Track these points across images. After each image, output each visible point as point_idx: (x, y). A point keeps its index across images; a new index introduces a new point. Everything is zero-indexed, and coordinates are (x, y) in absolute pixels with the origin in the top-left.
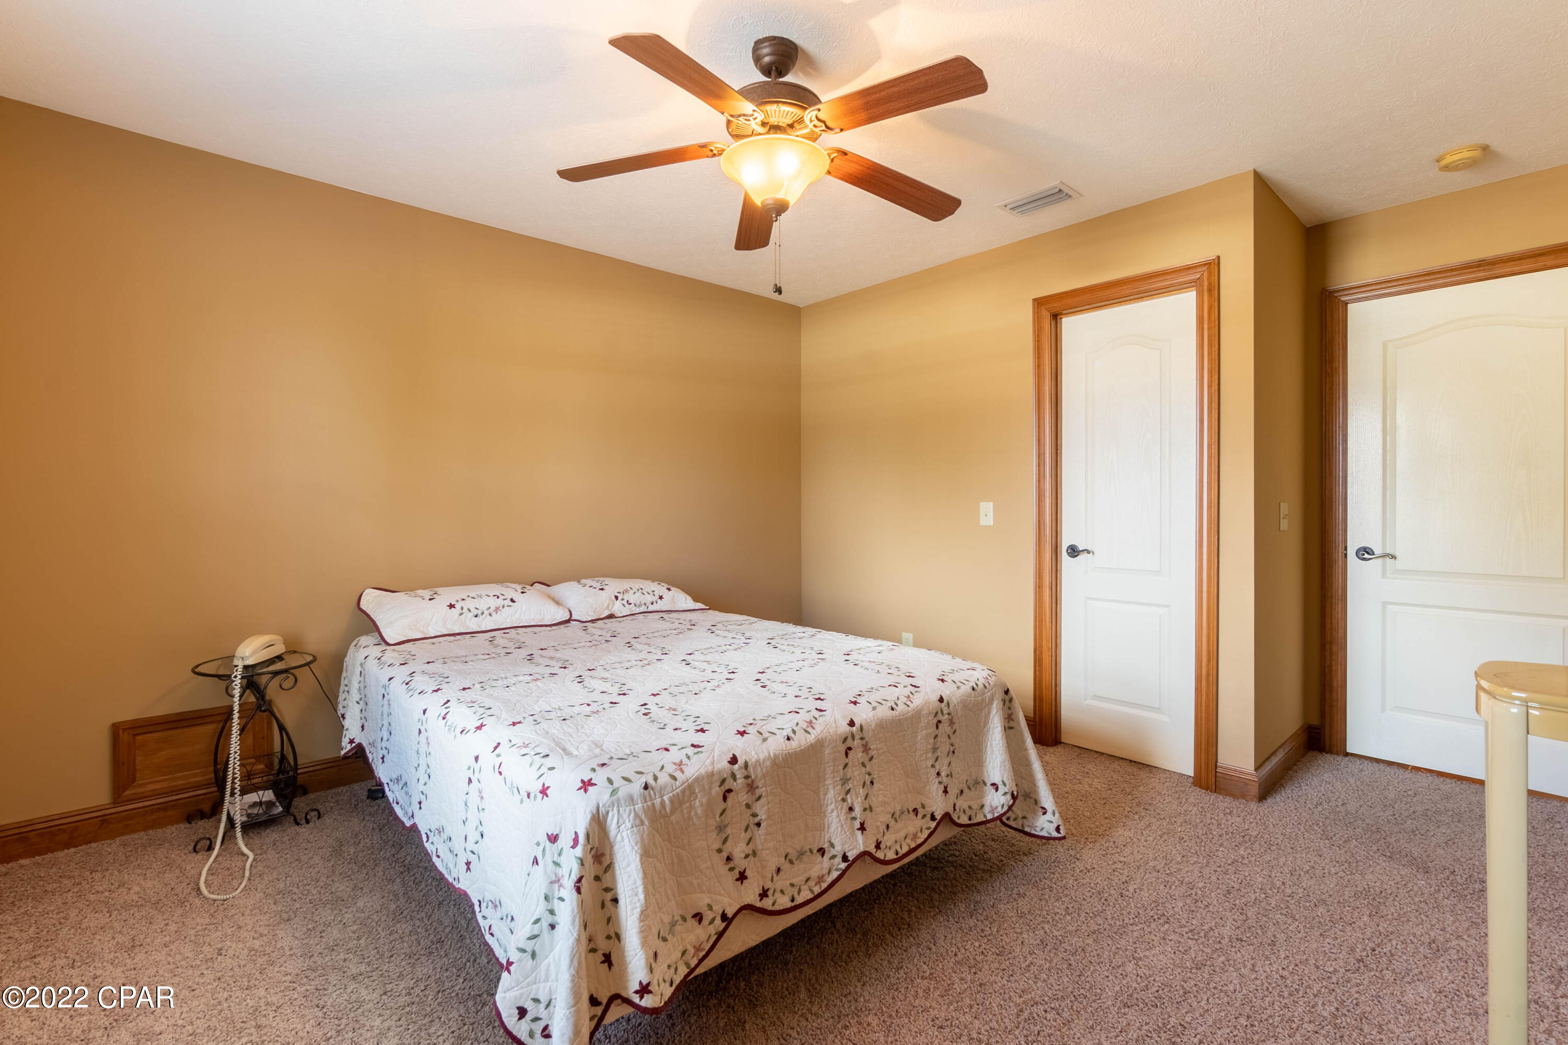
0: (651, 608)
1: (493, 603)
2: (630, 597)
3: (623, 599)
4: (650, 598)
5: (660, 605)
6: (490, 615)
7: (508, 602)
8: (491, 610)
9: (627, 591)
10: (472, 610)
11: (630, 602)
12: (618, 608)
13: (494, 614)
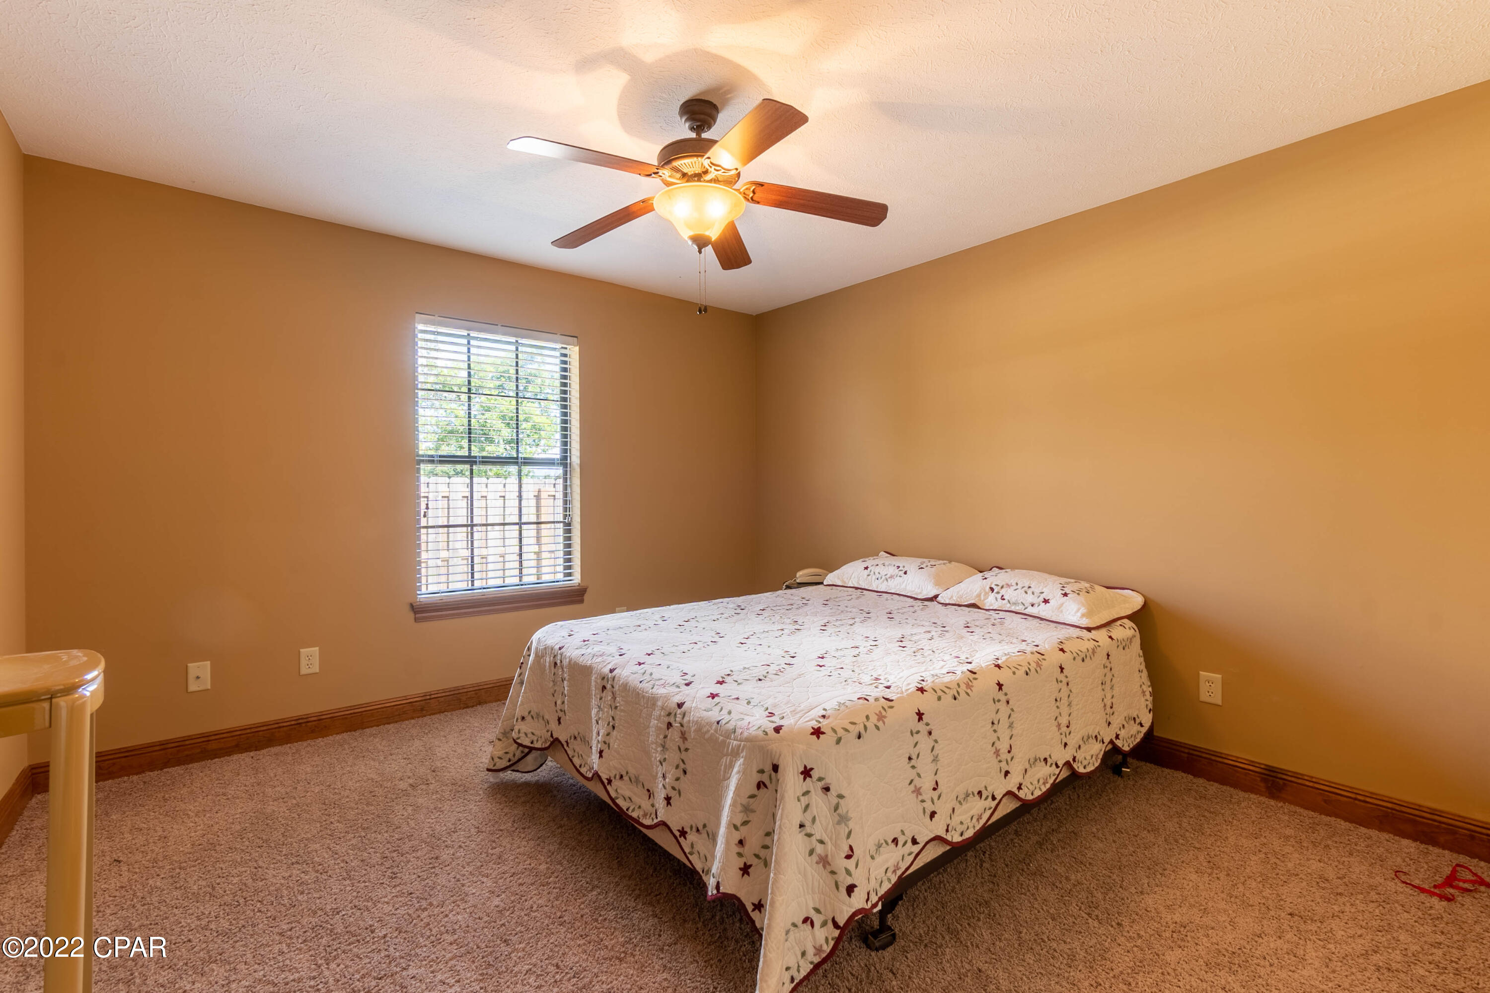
0: (1030, 610)
1: (892, 570)
2: (1009, 593)
3: (998, 593)
4: (1030, 598)
5: (1042, 610)
6: (887, 580)
7: (902, 573)
8: (887, 577)
9: (1009, 586)
10: (876, 573)
11: (1005, 597)
12: (991, 601)
13: (889, 580)
